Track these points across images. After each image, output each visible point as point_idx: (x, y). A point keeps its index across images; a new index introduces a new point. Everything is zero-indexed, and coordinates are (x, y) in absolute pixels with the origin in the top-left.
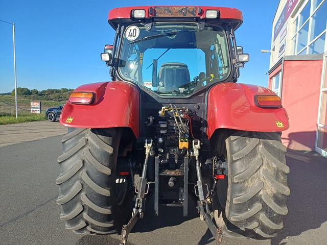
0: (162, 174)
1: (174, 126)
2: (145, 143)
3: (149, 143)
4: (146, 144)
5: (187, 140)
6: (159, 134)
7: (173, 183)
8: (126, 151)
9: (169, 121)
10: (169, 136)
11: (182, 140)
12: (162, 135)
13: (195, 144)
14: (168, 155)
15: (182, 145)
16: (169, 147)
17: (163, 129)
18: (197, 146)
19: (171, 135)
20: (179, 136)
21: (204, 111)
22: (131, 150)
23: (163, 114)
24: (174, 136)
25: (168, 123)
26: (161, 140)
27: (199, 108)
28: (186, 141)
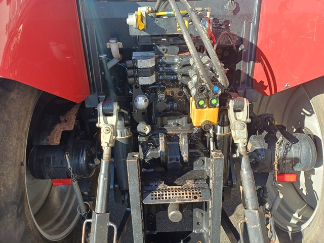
0: (149, 201)
1: (174, 64)
2: (95, 115)
3: (107, 114)
4: (101, 118)
5: (214, 102)
6: (136, 87)
7: (180, 214)
8: (59, 129)
9: (161, 48)
10: (163, 90)
11: (201, 103)
12: (145, 89)
13: (235, 111)
14: (162, 140)
15: (200, 116)
16: (166, 118)
17: (146, 72)
18: (243, 116)
19: (169, 87)
20: (189, 91)
21: (249, 17)
22: (72, 128)
23: (142, 26)
24: (176, 90)
25: (159, 55)
26: (141, 102)
27: (236, 12)
28: (214, 106)
